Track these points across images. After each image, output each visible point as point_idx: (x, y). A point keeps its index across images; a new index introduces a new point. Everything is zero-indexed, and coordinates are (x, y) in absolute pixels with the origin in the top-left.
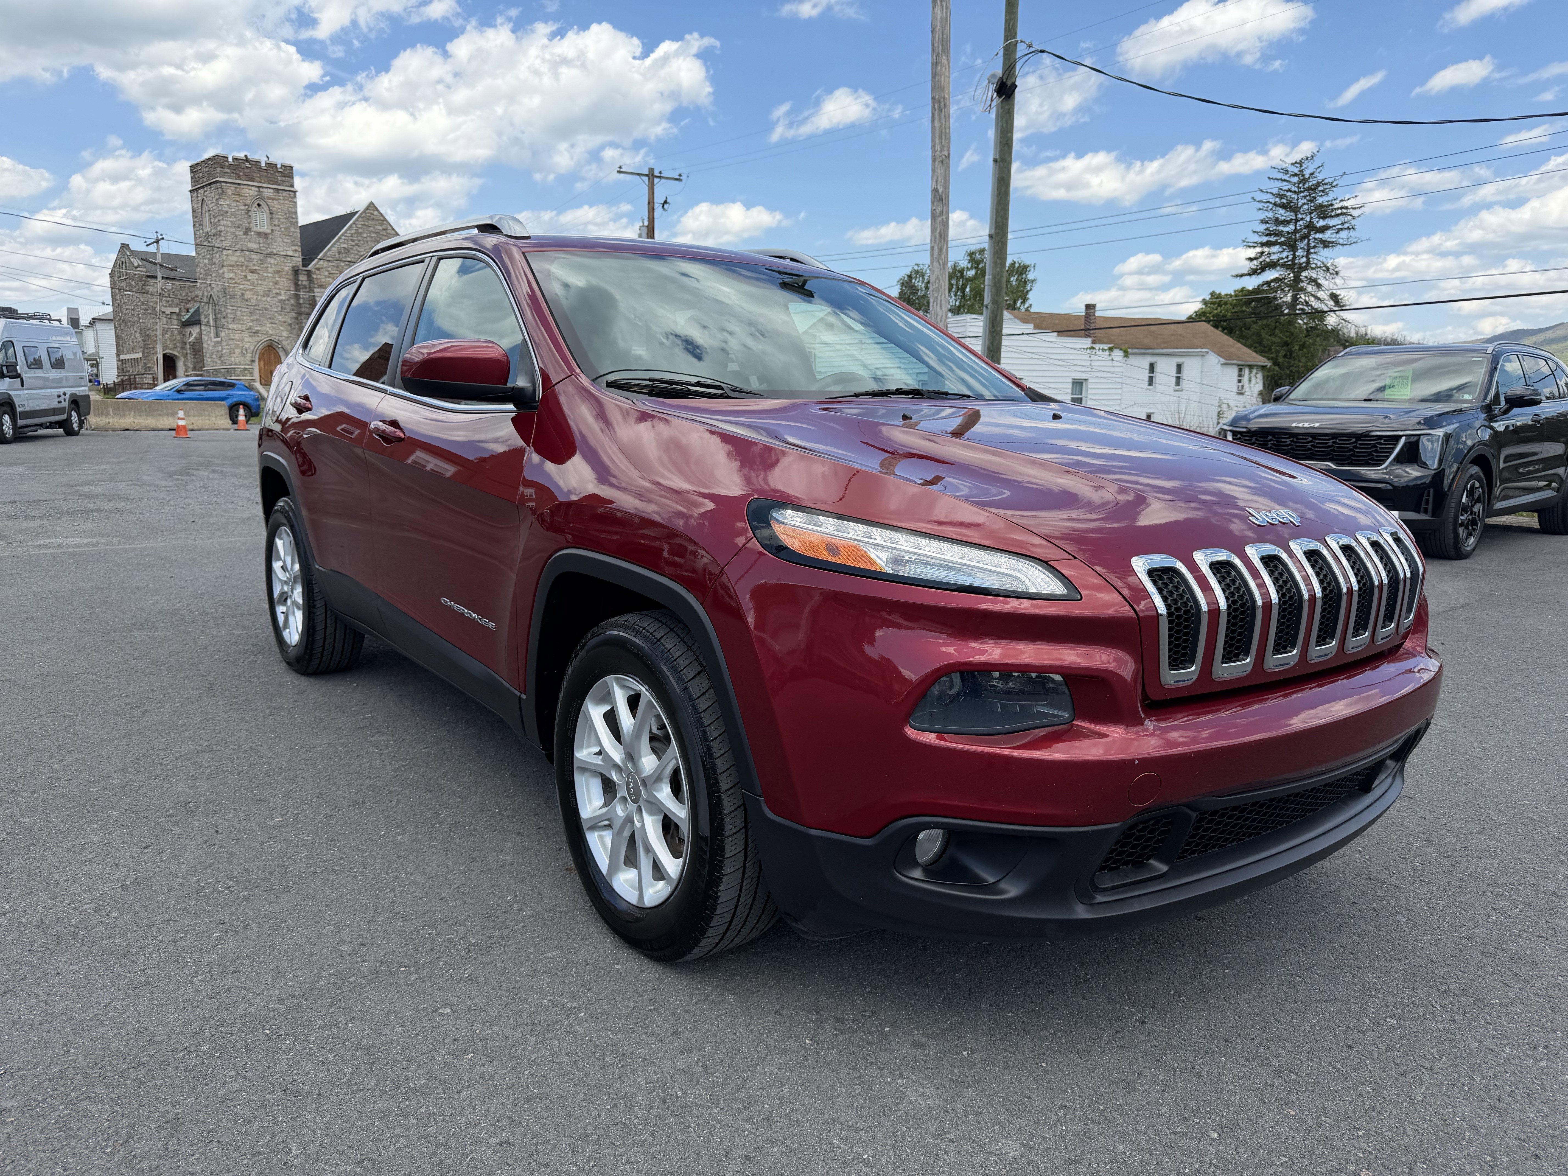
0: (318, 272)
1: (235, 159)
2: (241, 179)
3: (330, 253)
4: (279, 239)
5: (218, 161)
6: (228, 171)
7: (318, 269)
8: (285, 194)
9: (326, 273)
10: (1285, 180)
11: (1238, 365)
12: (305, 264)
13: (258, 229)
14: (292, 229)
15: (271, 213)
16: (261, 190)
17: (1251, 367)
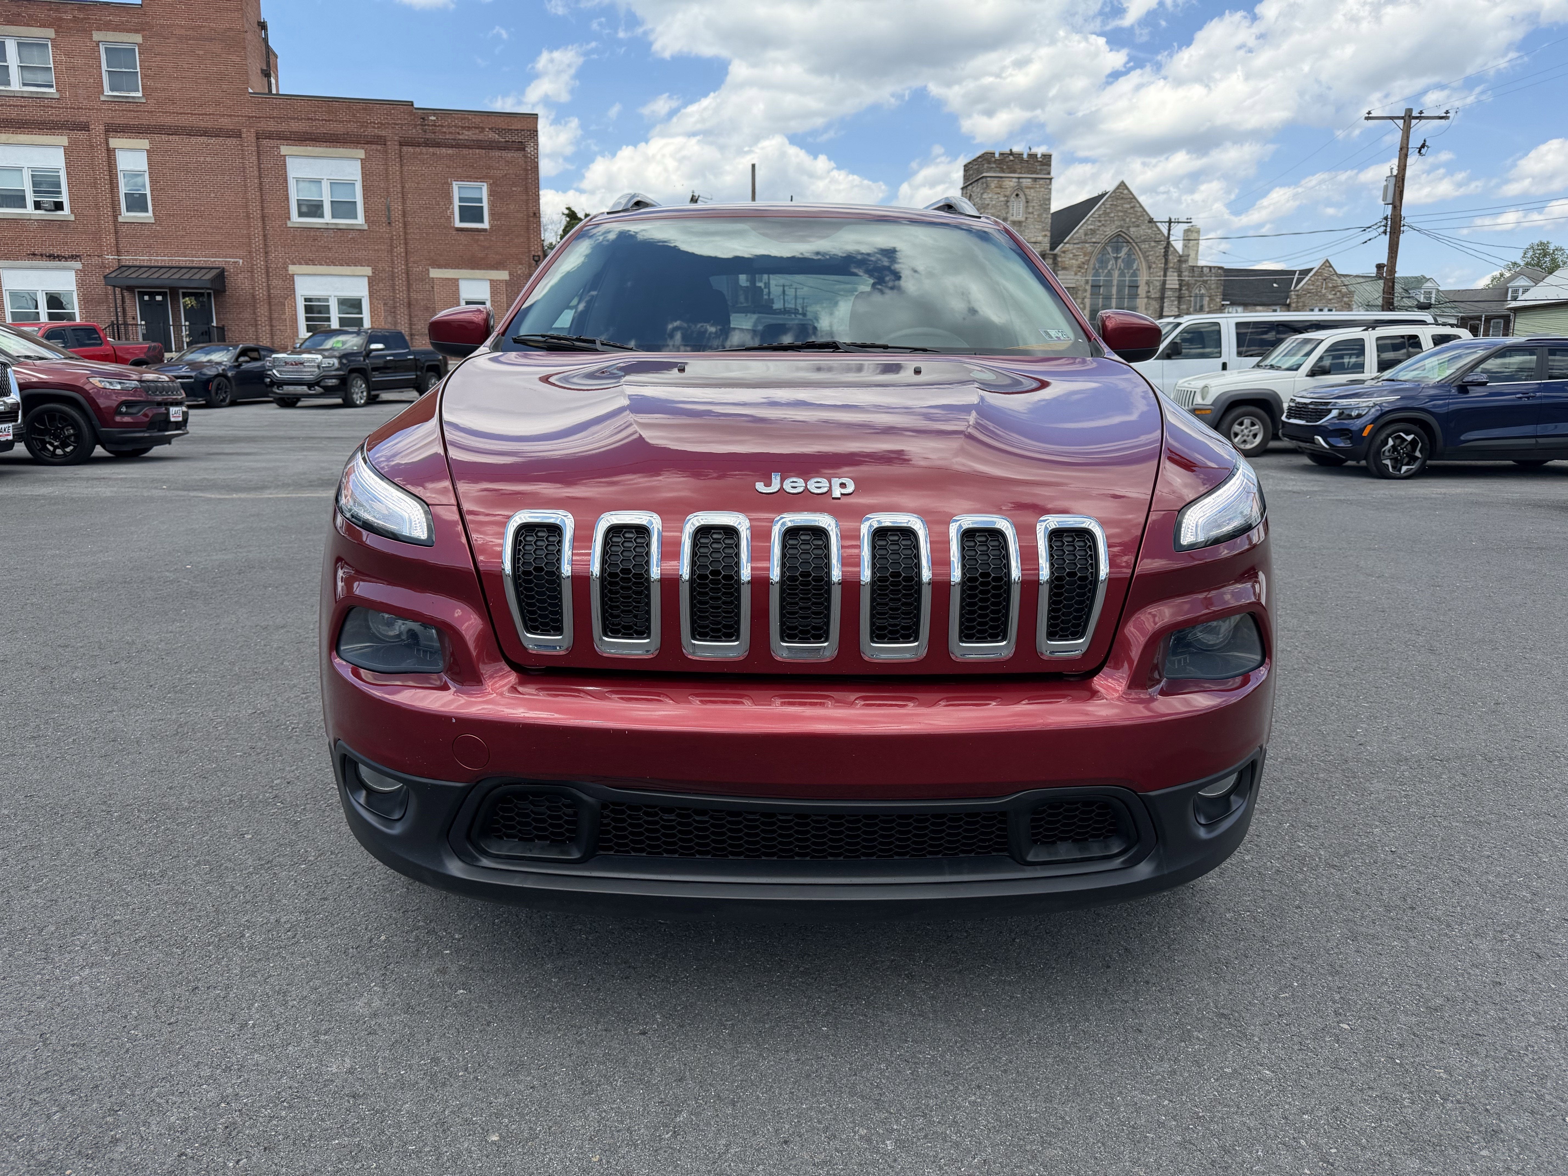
0: (1063, 255)
1: (1001, 154)
2: (1004, 172)
3: (1077, 235)
4: (1032, 226)
5: (986, 158)
6: (994, 166)
7: (1064, 252)
8: (1041, 182)
9: (1071, 256)
12: (1053, 248)
13: (1015, 218)
14: (1045, 216)
15: (1027, 202)
16: (1021, 180)
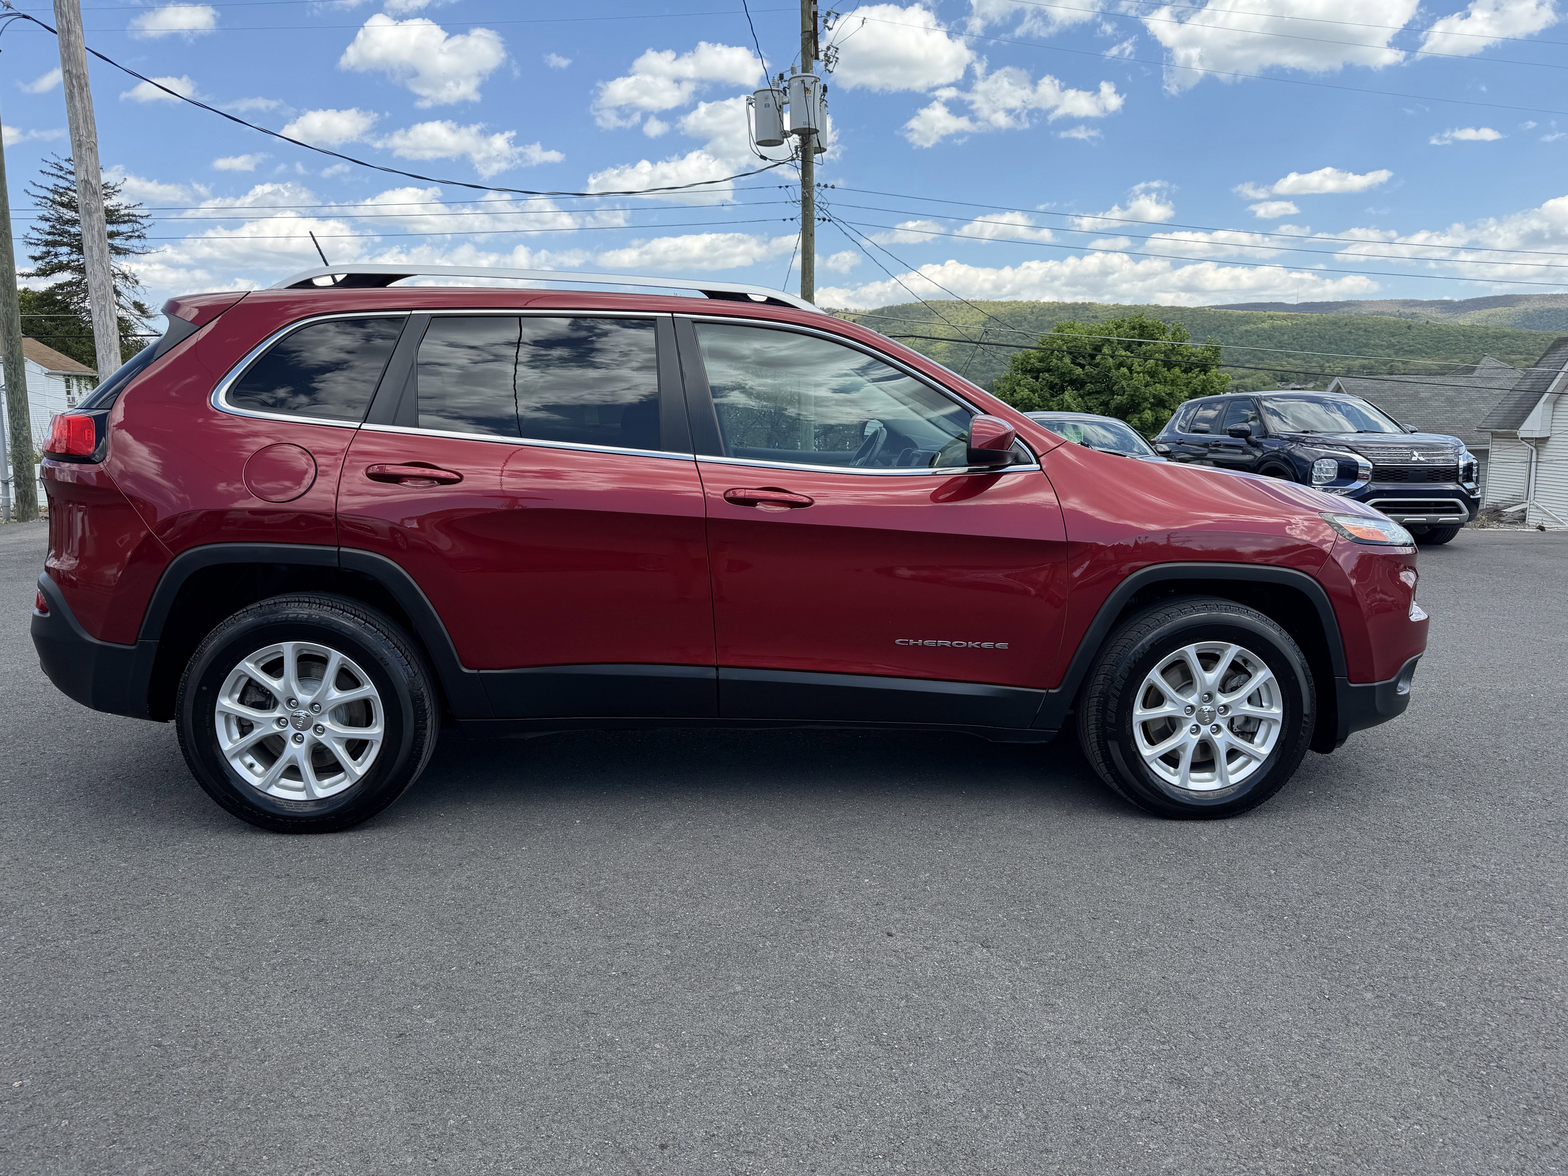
10: (61, 177)
11: (64, 375)
17: (78, 378)
